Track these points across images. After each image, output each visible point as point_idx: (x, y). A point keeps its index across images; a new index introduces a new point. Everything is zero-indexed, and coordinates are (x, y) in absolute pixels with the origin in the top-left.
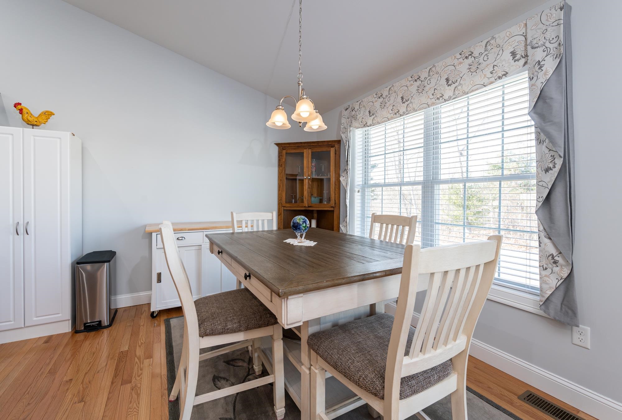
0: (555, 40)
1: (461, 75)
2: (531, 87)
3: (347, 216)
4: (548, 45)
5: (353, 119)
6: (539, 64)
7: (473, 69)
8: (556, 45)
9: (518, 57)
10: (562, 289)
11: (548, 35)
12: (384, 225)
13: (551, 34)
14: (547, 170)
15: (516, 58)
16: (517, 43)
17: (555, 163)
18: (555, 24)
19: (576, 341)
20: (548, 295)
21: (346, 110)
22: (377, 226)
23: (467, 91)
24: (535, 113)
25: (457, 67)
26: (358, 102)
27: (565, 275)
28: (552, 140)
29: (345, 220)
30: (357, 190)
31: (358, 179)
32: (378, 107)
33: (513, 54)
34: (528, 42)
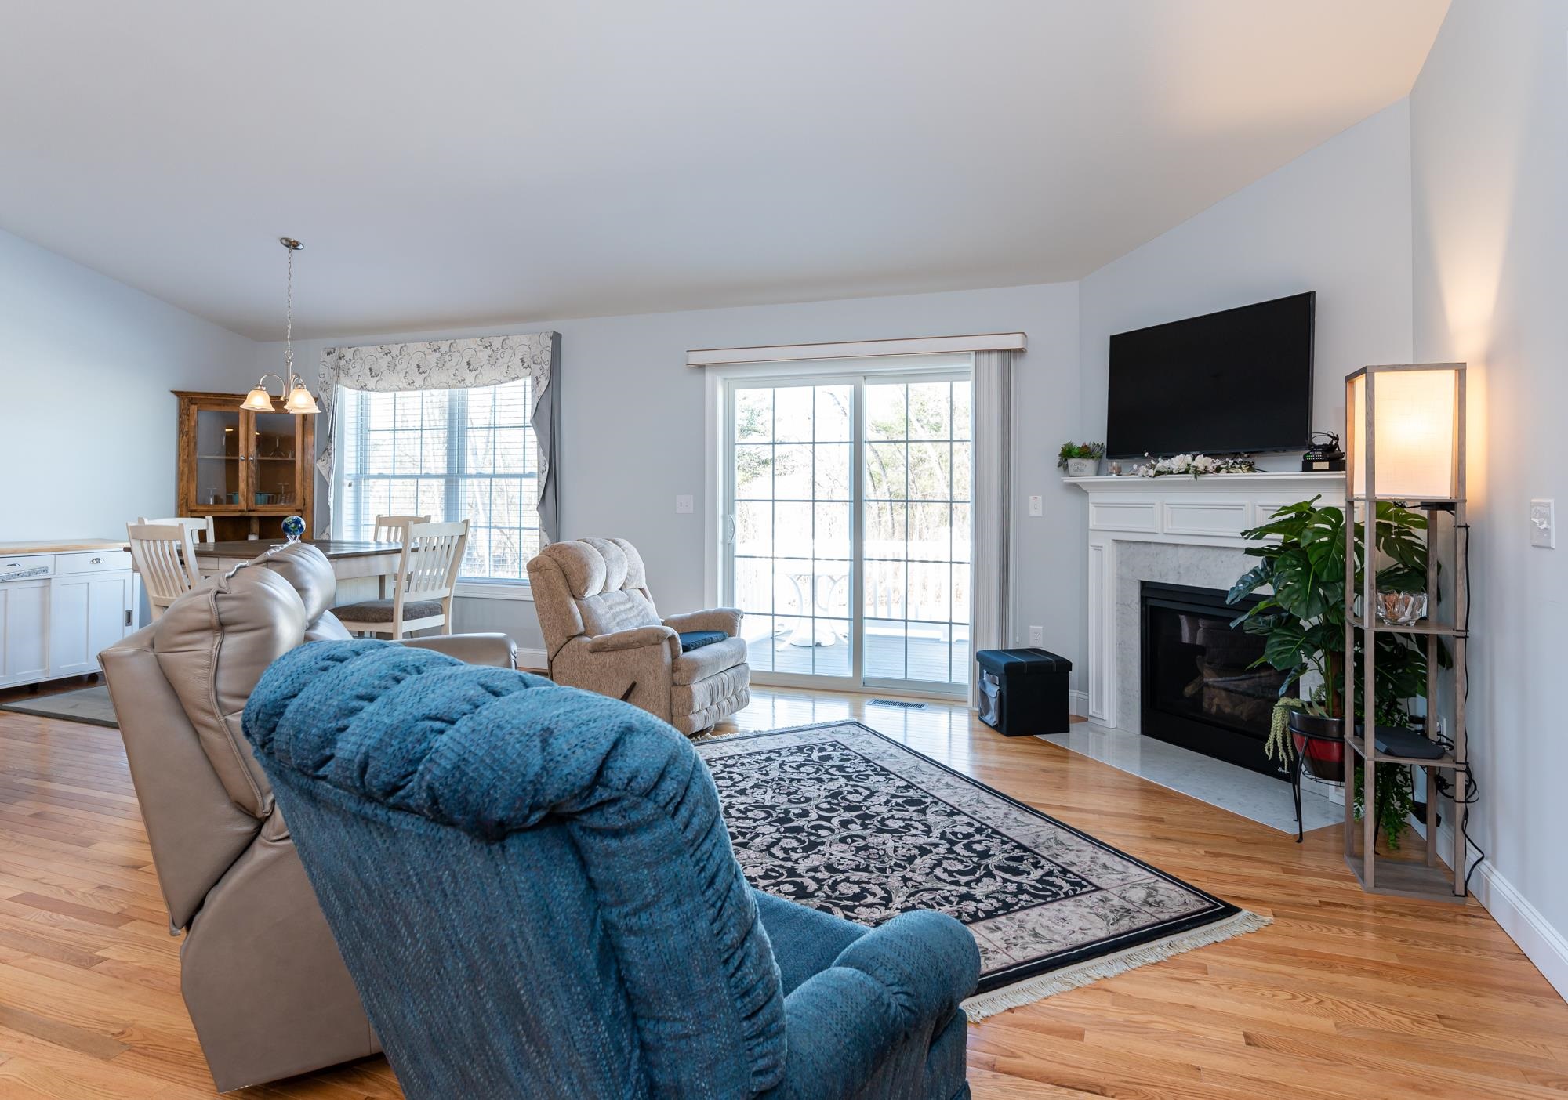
3: (329, 524)
5: (341, 372)
12: (394, 529)
21: (329, 354)
22: (384, 530)
29: (327, 530)
30: (347, 482)
31: (350, 465)
32: (384, 367)
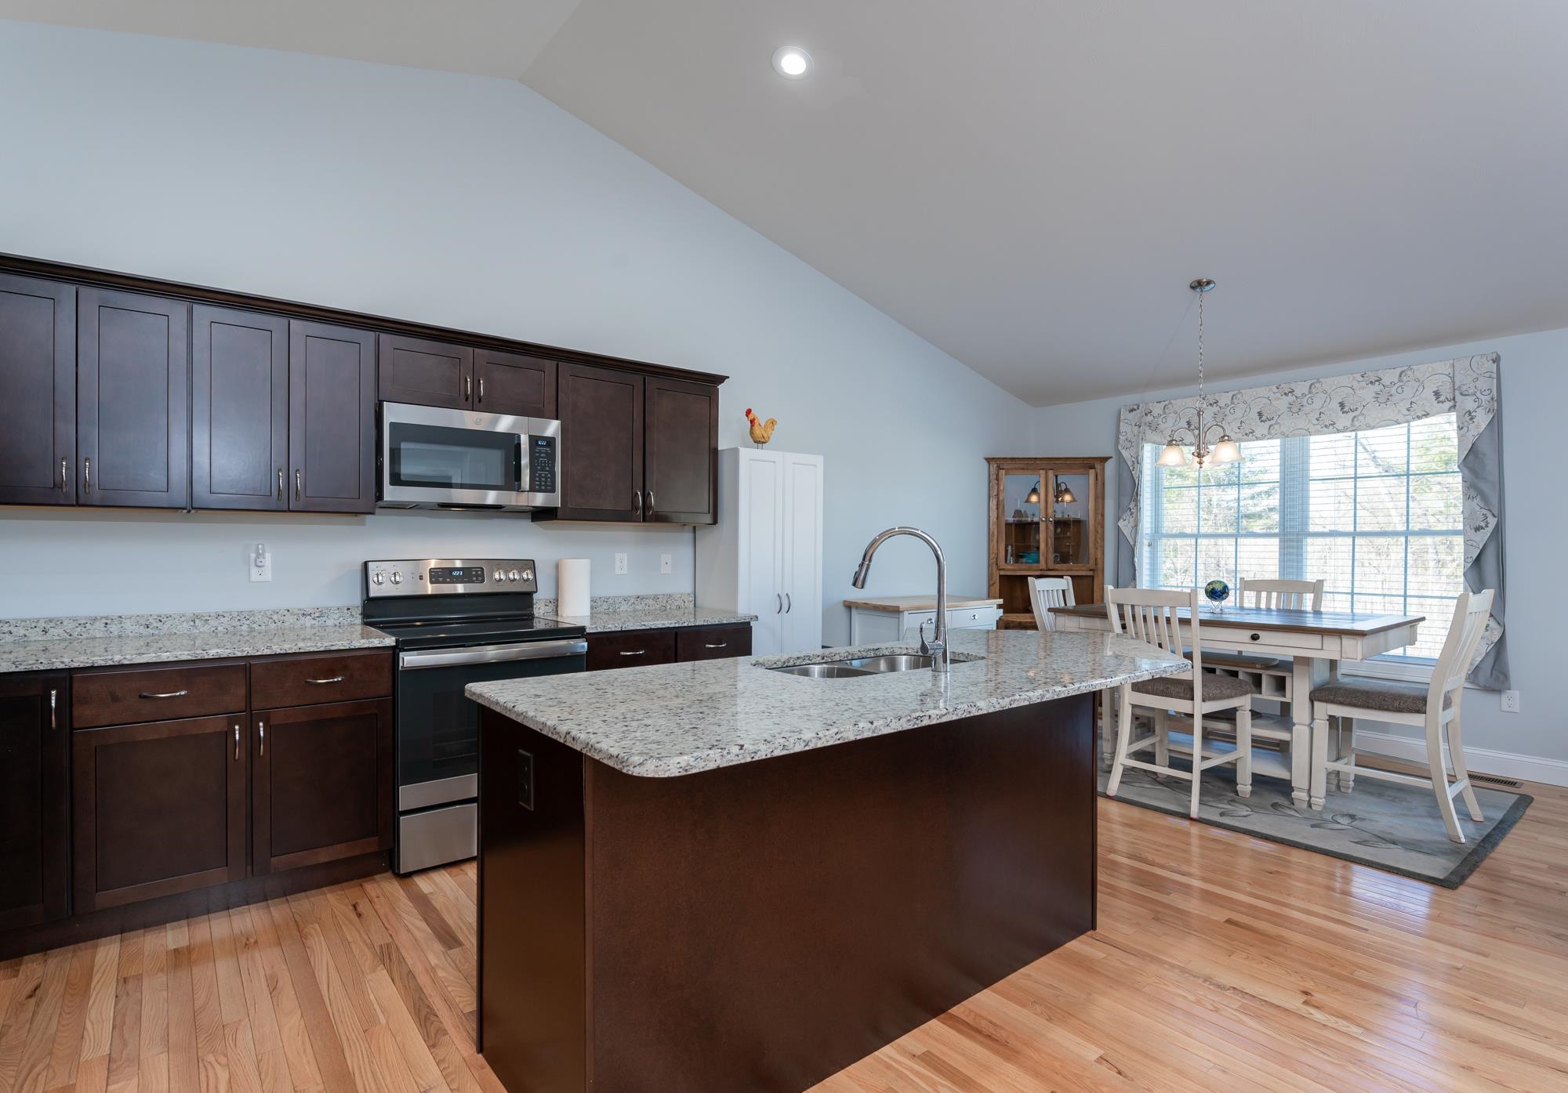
0: (1487, 392)
1: (1364, 403)
2: (1461, 438)
4: (1478, 394)
6: (1470, 414)
7: (1384, 398)
8: (1488, 398)
9: (1442, 398)
10: (1493, 655)
11: (1479, 384)
13: (1483, 384)
14: (1477, 529)
15: (1440, 399)
16: (1442, 383)
17: (1487, 523)
18: (1487, 375)
19: (1505, 708)
20: (1478, 662)
23: (1372, 425)
24: (1465, 466)
25: (1358, 392)
26: (1160, 402)
27: (1496, 639)
28: (1485, 499)
33: (1437, 394)
34: (1456, 387)
